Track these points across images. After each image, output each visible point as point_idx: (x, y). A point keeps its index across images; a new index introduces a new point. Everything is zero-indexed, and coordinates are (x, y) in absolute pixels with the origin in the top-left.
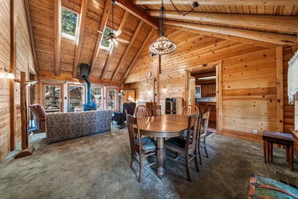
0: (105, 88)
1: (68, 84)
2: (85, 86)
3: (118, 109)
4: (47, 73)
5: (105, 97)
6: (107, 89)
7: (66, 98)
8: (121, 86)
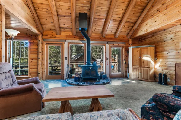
0: (107, 45)
1: (69, 43)
2: (85, 44)
3: (125, 73)
4: (50, 32)
5: (108, 56)
6: (110, 47)
7: (66, 58)
8: (128, 43)
